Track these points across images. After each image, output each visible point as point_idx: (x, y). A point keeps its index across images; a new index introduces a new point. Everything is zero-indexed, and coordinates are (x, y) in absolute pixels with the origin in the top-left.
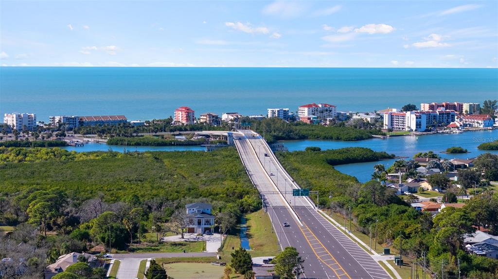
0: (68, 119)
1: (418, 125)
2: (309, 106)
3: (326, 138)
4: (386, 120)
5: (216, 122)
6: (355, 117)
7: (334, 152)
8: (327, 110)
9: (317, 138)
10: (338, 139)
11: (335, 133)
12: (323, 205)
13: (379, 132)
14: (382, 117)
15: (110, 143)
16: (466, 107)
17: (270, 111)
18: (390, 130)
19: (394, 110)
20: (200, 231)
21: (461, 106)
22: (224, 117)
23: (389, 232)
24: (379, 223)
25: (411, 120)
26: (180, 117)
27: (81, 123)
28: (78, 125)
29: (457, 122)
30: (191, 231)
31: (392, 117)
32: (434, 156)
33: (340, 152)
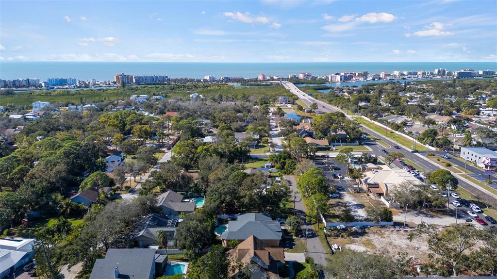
0: (225, 78)
1: (341, 79)
2: (303, 74)
3: (310, 84)
4: (330, 78)
5: (272, 79)
6: (319, 77)
7: (315, 86)
8: (309, 75)
9: (307, 83)
10: (314, 84)
11: (313, 82)
12: (316, 98)
13: (328, 82)
14: (328, 77)
15: (242, 85)
16: (357, 74)
17: (290, 75)
18: (332, 81)
19: (333, 75)
20: (284, 103)
21: (355, 74)
22: (275, 78)
23: (338, 103)
24: (334, 101)
25: (338, 78)
26: (260, 77)
27: (229, 79)
28: (228, 80)
29: (354, 79)
30: (282, 103)
31: (332, 77)
32: (348, 87)
33: (317, 86)
